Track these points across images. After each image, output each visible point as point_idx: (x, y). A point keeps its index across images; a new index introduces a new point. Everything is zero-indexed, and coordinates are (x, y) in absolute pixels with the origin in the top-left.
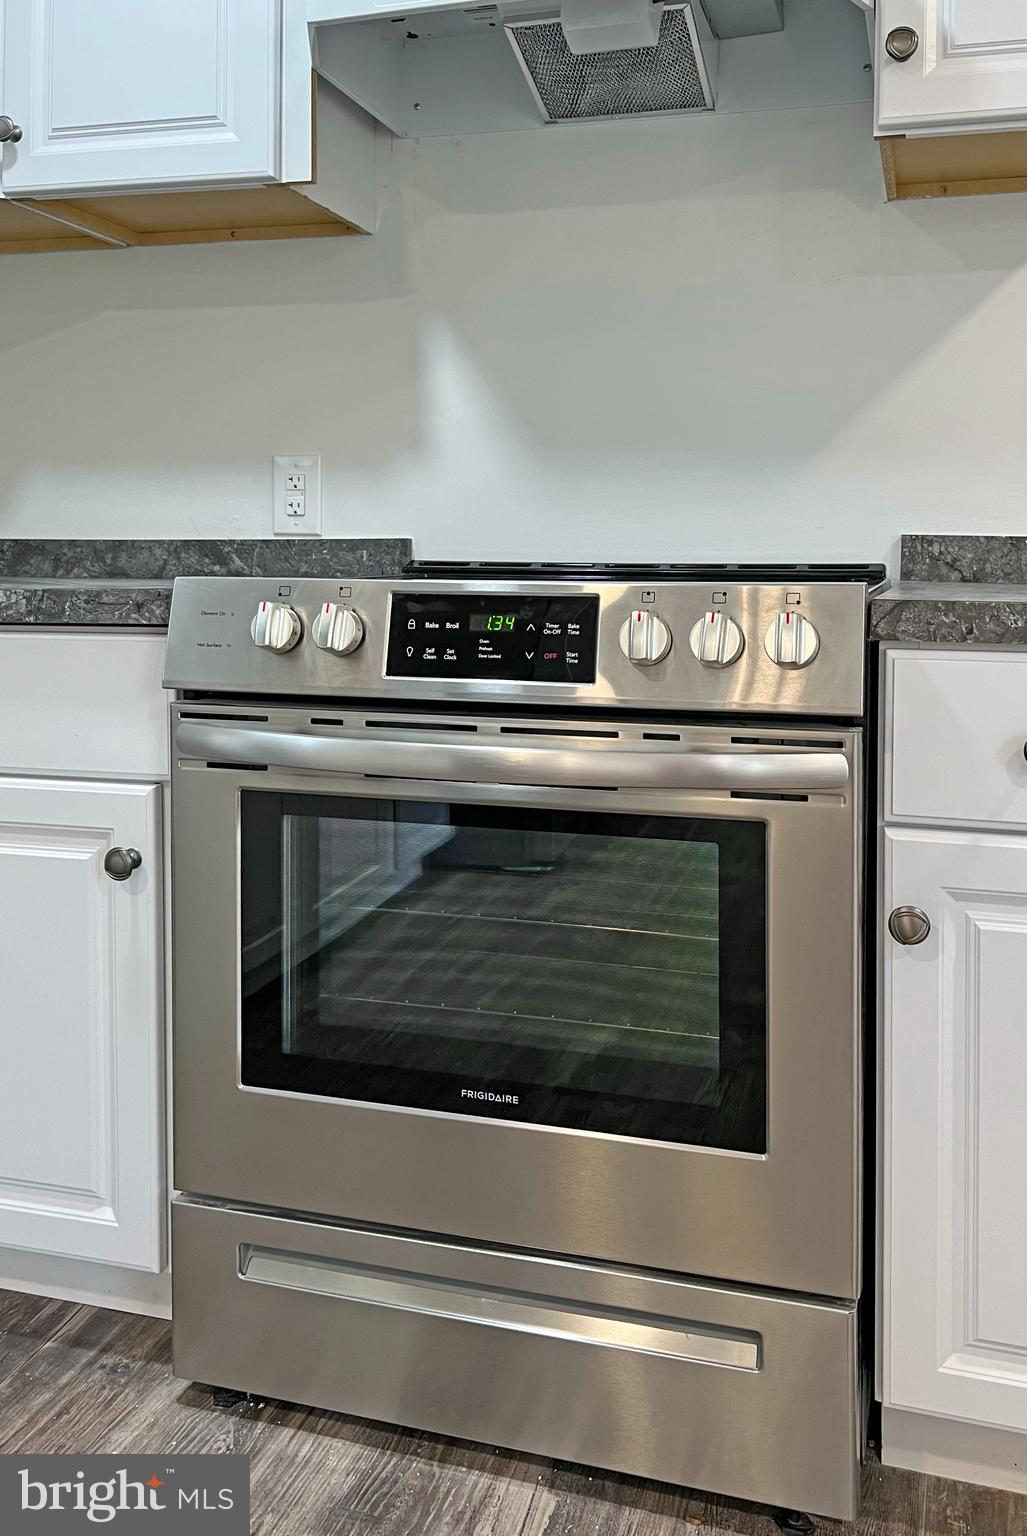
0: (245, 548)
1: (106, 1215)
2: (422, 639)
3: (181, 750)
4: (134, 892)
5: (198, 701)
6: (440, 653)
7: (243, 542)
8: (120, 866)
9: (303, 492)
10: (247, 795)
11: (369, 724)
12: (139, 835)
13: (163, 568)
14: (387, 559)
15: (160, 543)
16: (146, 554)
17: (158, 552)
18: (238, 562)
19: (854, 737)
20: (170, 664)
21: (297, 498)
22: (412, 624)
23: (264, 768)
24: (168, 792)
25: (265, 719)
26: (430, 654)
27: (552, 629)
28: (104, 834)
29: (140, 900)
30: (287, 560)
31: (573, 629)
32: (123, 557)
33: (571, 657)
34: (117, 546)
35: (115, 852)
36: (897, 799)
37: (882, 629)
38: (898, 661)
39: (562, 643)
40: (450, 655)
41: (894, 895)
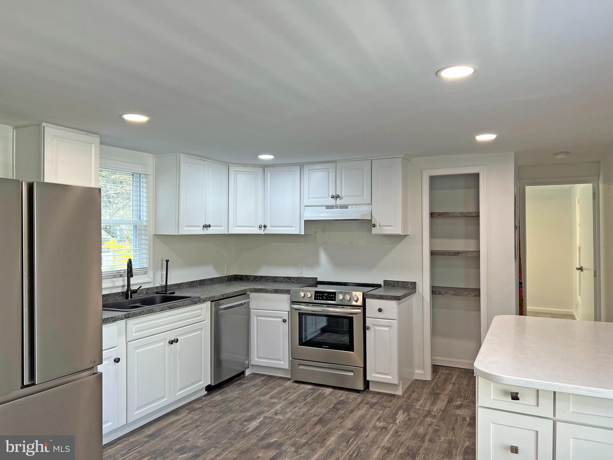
0: (294, 278)
1: (282, 362)
2: (318, 296)
3: (291, 308)
4: (286, 324)
5: (293, 302)
6: (320, 298)
7: (294, 277)
8: (284, 321)
9: (302, 270)
10: (299, 313)
11: (312, 305)
12: (286, 318)
13: (282, 281)
14: (314, 280)
15: (282, 277)
16: (279, 278)
17: (281, 278)
18: (293, 280)
19: (362, 308)
20: (291, 298)
21: (301, 271)
22: (317, 294)
23: (301, 310)
24: (290, 313)
25: (301, 304)
26: (318, 298)
27: (331, 295)
28: (282, 317)
29: (286, 325)
30: (300, 280)
31: (334, 295)
32: (276, 279)
33: (333, 299)
34: (275, 277)
35: (284, 319)
36: (367, 315)
37: (365, 297)
38: (367, 300)
39: (333, 297)
40: (321, 298)
41: (367, 325)
